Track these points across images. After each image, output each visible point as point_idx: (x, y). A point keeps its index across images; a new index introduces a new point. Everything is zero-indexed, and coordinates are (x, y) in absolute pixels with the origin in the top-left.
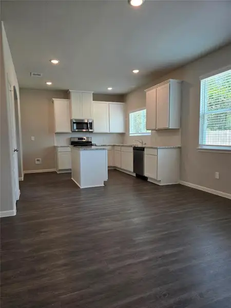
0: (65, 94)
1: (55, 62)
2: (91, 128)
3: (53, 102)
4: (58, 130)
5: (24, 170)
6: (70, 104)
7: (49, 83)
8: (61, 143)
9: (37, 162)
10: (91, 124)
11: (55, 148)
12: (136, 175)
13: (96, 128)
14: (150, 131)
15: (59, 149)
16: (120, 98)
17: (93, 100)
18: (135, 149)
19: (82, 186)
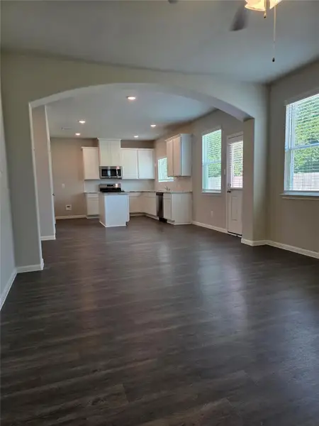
0: (94, 142)
1: (82, 122)
2: (120, 175)
3: (82, 150)
4: (87, 178)
5: (55, 216)
6: (99, 151)
7: (78, 134)
8: (91, 190)
9: (67, 209)
10: (119, 171)
11: (85, 194)
12: (160, 218)
13: (124, 175)
14: (173, 178)
15: (89, 196)
16: (149, 144)
17: (122, 147)
18: (158, 194)
19: (107, 225)
